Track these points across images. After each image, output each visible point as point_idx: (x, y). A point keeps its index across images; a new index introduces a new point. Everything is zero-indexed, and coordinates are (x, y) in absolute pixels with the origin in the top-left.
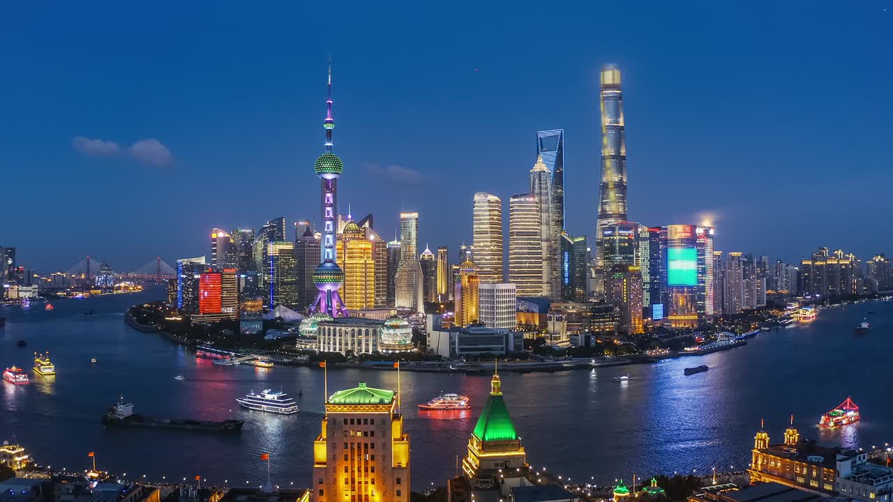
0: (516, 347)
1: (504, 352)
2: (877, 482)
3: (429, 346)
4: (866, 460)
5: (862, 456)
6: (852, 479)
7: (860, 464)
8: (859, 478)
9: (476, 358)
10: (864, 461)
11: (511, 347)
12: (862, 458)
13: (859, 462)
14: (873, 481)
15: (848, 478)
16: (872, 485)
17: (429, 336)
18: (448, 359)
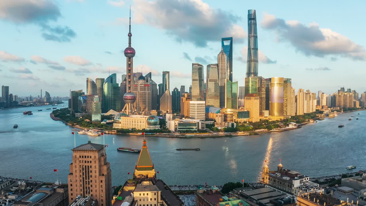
0: (202, 127)
1: (197, 130)
2: (309, 190)
3: (167, 127)
4: (308, 180)
5: (306, 178)
6: (299, 188)
7: (305, 182)
8: (301, 188)
9: (184, 132)
10: (307, 180)
11: (200, 128)
12: (306, 179)
13: (304, 181)
14: (307, 190)
15: (297, 188)
16: (307, 191)
17: (167, 123)
18: (173, 132)
